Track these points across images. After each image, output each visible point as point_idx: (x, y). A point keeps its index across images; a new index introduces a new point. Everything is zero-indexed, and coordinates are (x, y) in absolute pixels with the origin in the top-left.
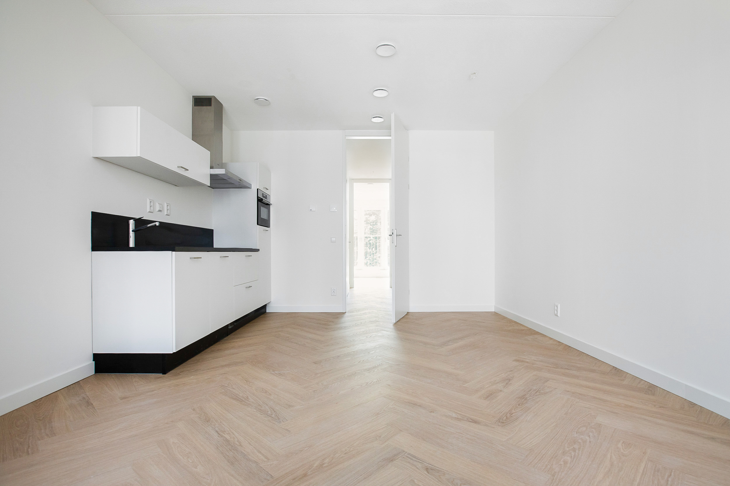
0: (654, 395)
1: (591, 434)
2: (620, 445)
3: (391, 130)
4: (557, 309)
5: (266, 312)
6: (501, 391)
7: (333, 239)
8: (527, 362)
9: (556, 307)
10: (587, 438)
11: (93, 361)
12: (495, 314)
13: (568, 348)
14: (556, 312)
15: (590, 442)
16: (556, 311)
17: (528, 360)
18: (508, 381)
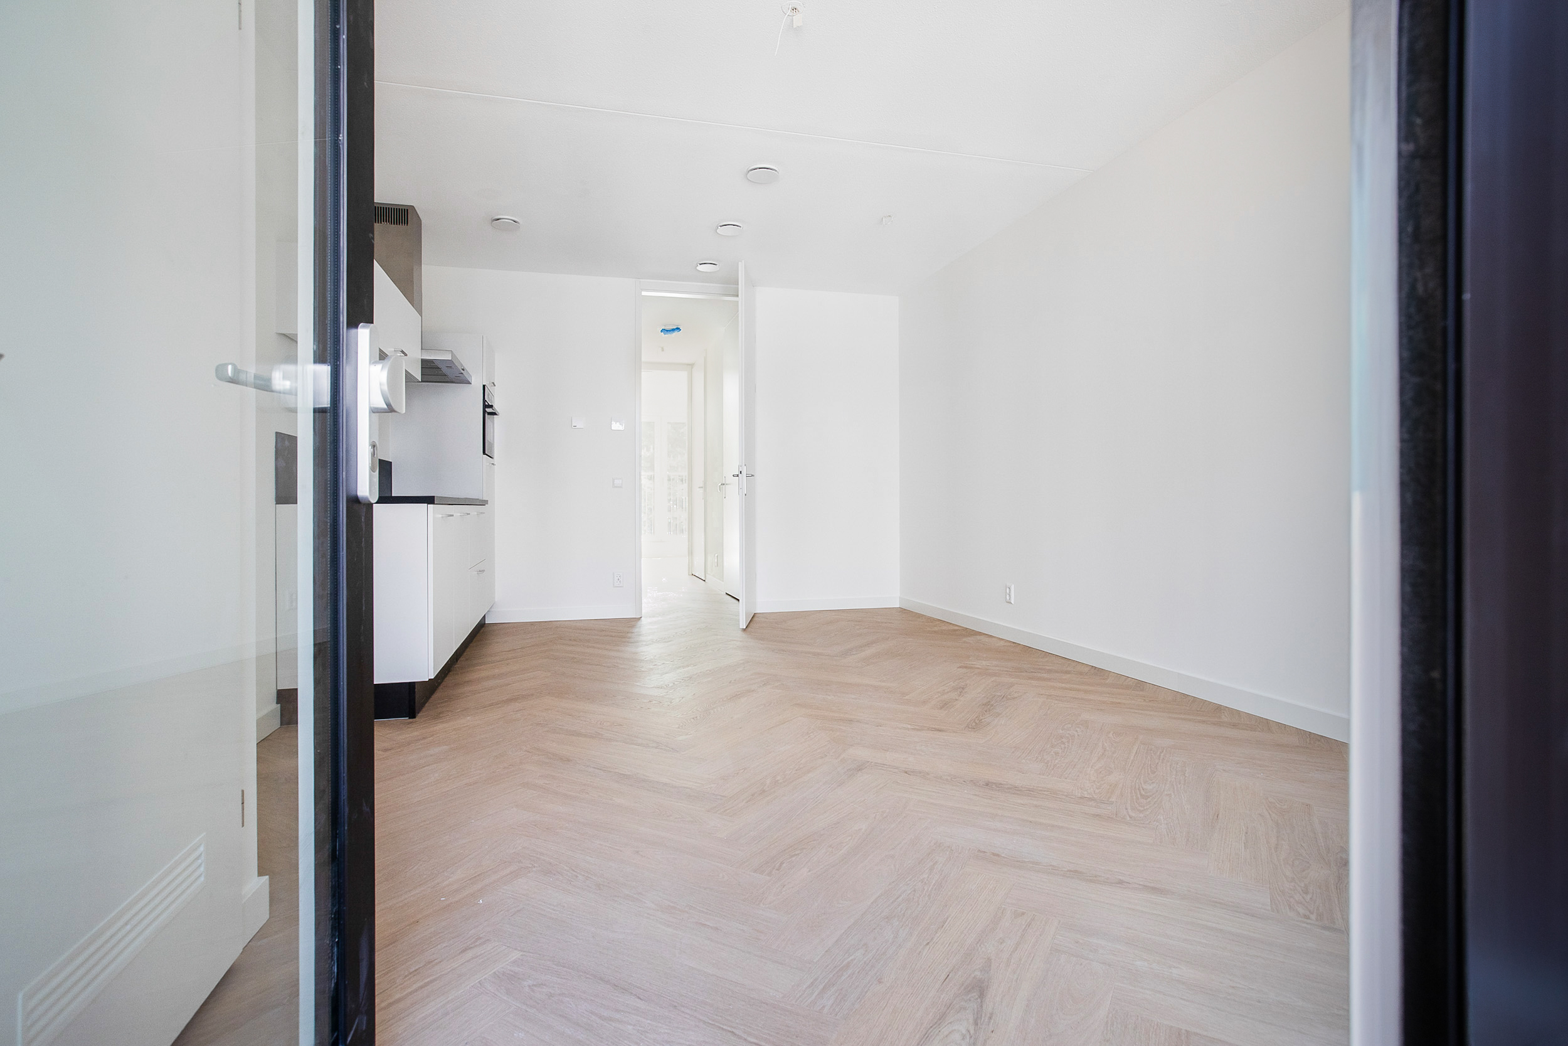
0: (1142, 690)
1: (1078, 729)
2: (1111, 735)
3: (738, 285)
4: (1010, 593)
5: (485, 623)
6: (957, 700)
7: (617, 482)
8: (978, 668)
9: (1008, 589)
10: (1076, 733)
11: (277, 703)
12: (902, 611)
13: (1027, 649)
14: (1008, 598)
15: (1078, 735)
16: (1008, 596)
17: (977, 666)
18: (961, 690)
